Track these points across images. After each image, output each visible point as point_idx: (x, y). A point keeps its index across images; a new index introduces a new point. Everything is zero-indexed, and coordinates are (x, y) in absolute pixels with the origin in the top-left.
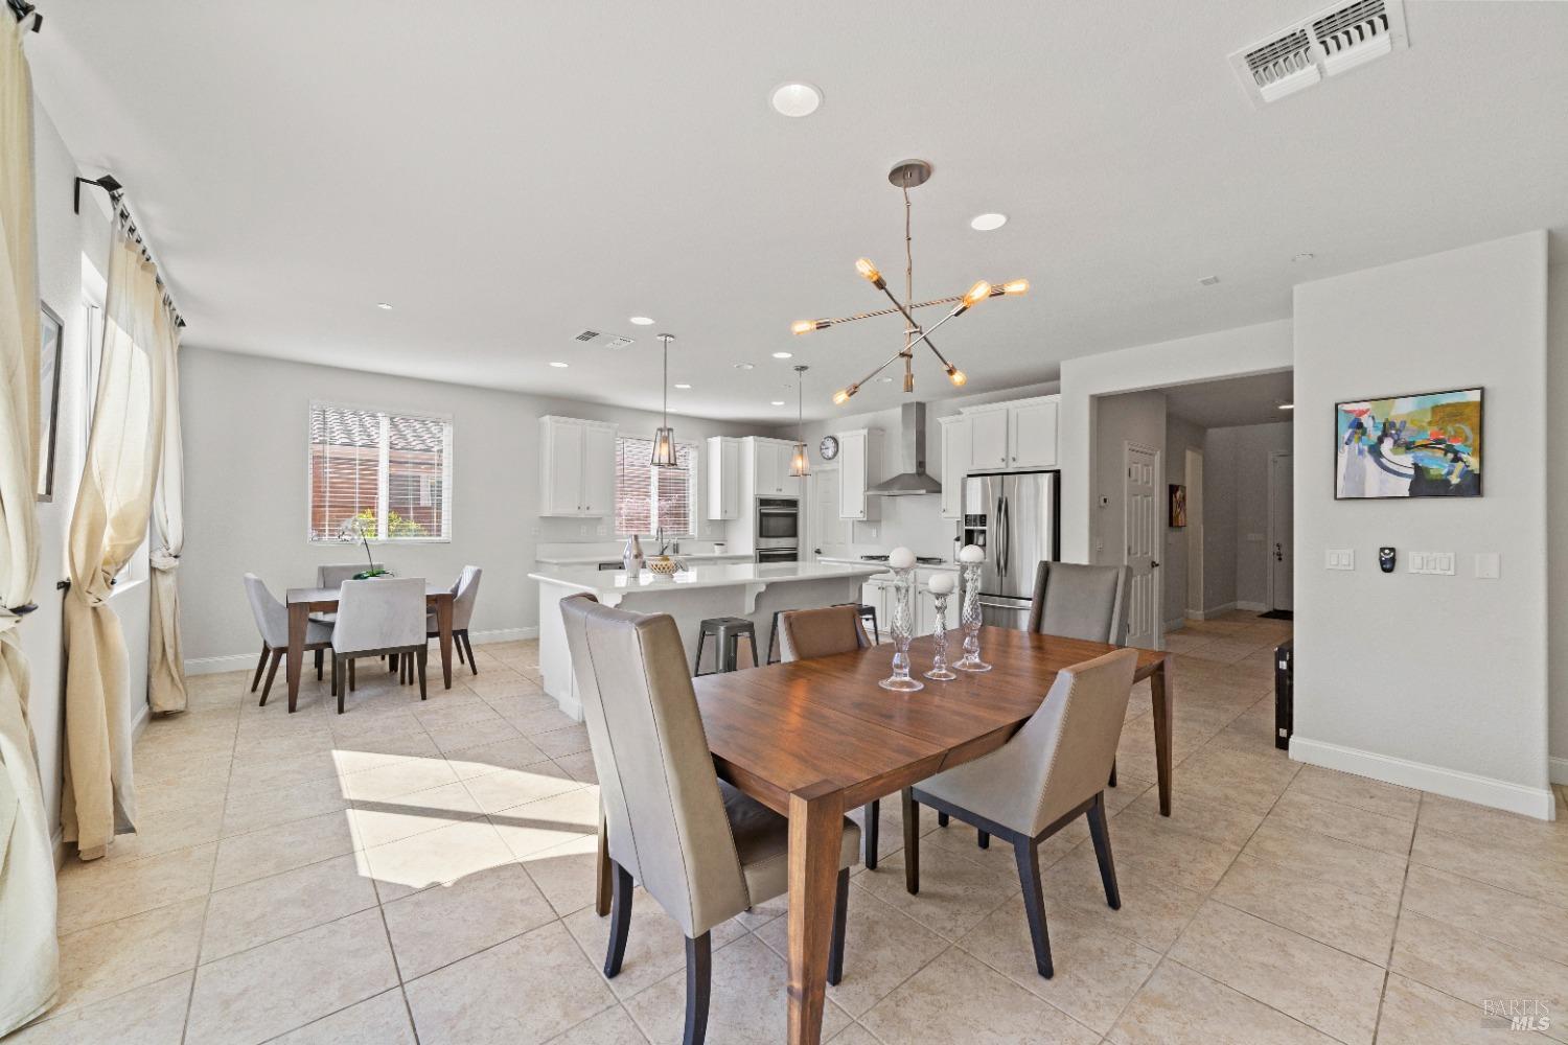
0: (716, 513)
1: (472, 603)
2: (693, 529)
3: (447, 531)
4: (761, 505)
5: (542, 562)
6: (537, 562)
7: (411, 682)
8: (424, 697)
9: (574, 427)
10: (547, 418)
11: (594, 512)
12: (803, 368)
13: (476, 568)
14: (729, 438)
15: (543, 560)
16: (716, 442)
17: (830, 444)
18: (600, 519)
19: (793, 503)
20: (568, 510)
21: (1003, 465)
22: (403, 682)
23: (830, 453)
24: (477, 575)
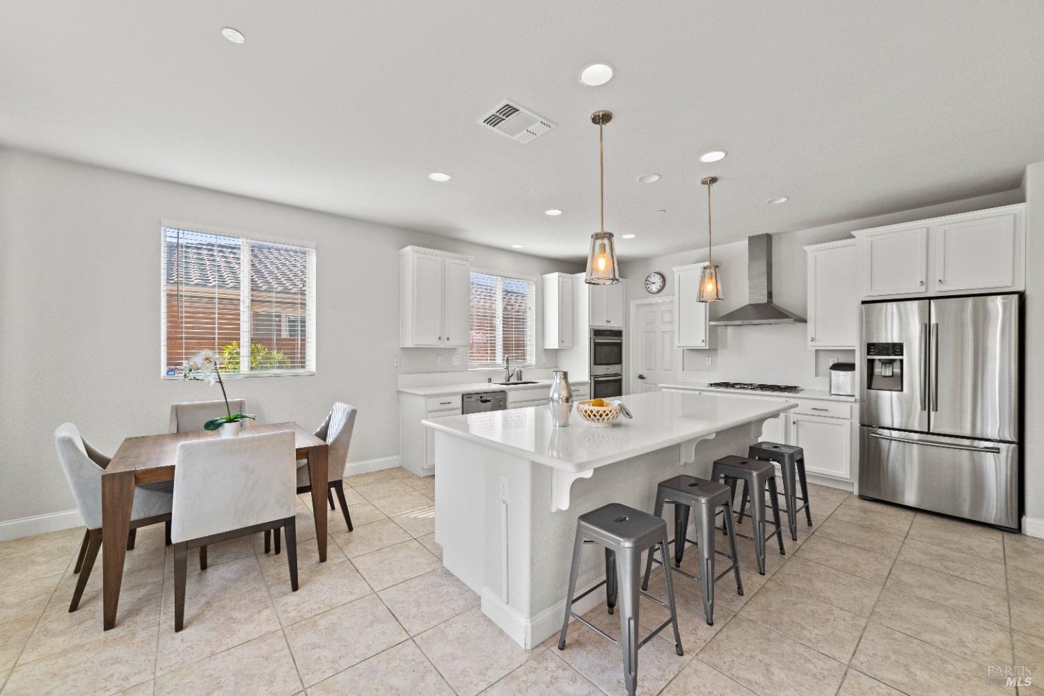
0: (552, 342)
1: (346, 449)
2: (531, 358)
3: (311, 364)
4: (595, 335)
5: (401, 392)
6: (398, 392)
7: (278, 551)
8: (295, 587)
9: (434, 257)
10: (409, 249)
11: (452, 343)
12: (714, 180)
13: (348, 408)
14: (564, 274)
15: (404, 390)
16: (553, 279)
17: (657, 280)
18: (455, 349)
19: (618, 334)
20: (430, 341)
21: (922, 289)
22: (267, 550)
23: (654, 288)
24: (352, 415)
